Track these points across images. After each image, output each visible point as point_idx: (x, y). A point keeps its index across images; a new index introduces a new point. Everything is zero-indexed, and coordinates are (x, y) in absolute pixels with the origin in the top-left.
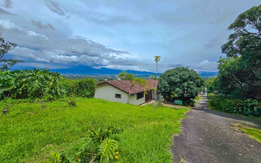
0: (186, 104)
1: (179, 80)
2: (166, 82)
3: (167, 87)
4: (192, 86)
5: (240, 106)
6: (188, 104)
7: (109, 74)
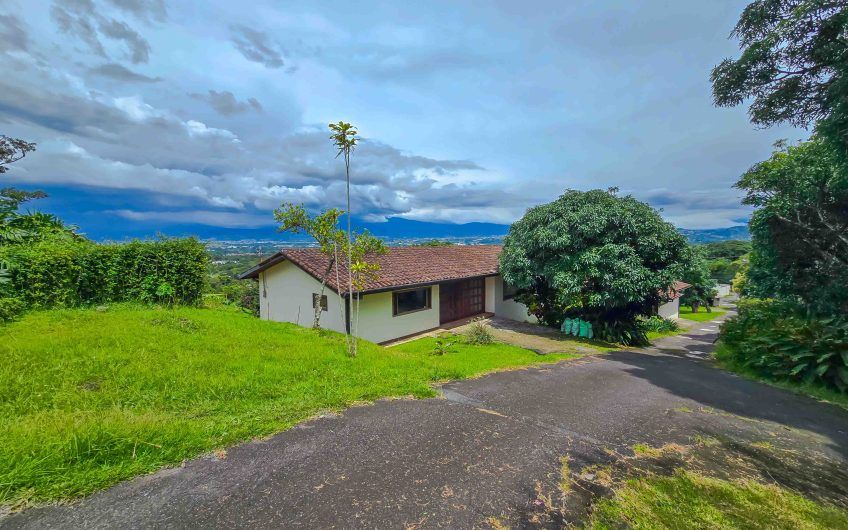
0: (609, 338)
1: (565, 239)
2: (519, 250)
3: (522, 269)
4: (621, 264)
5: (825, 347)
6: (616, 335)
7: (412, 238)
